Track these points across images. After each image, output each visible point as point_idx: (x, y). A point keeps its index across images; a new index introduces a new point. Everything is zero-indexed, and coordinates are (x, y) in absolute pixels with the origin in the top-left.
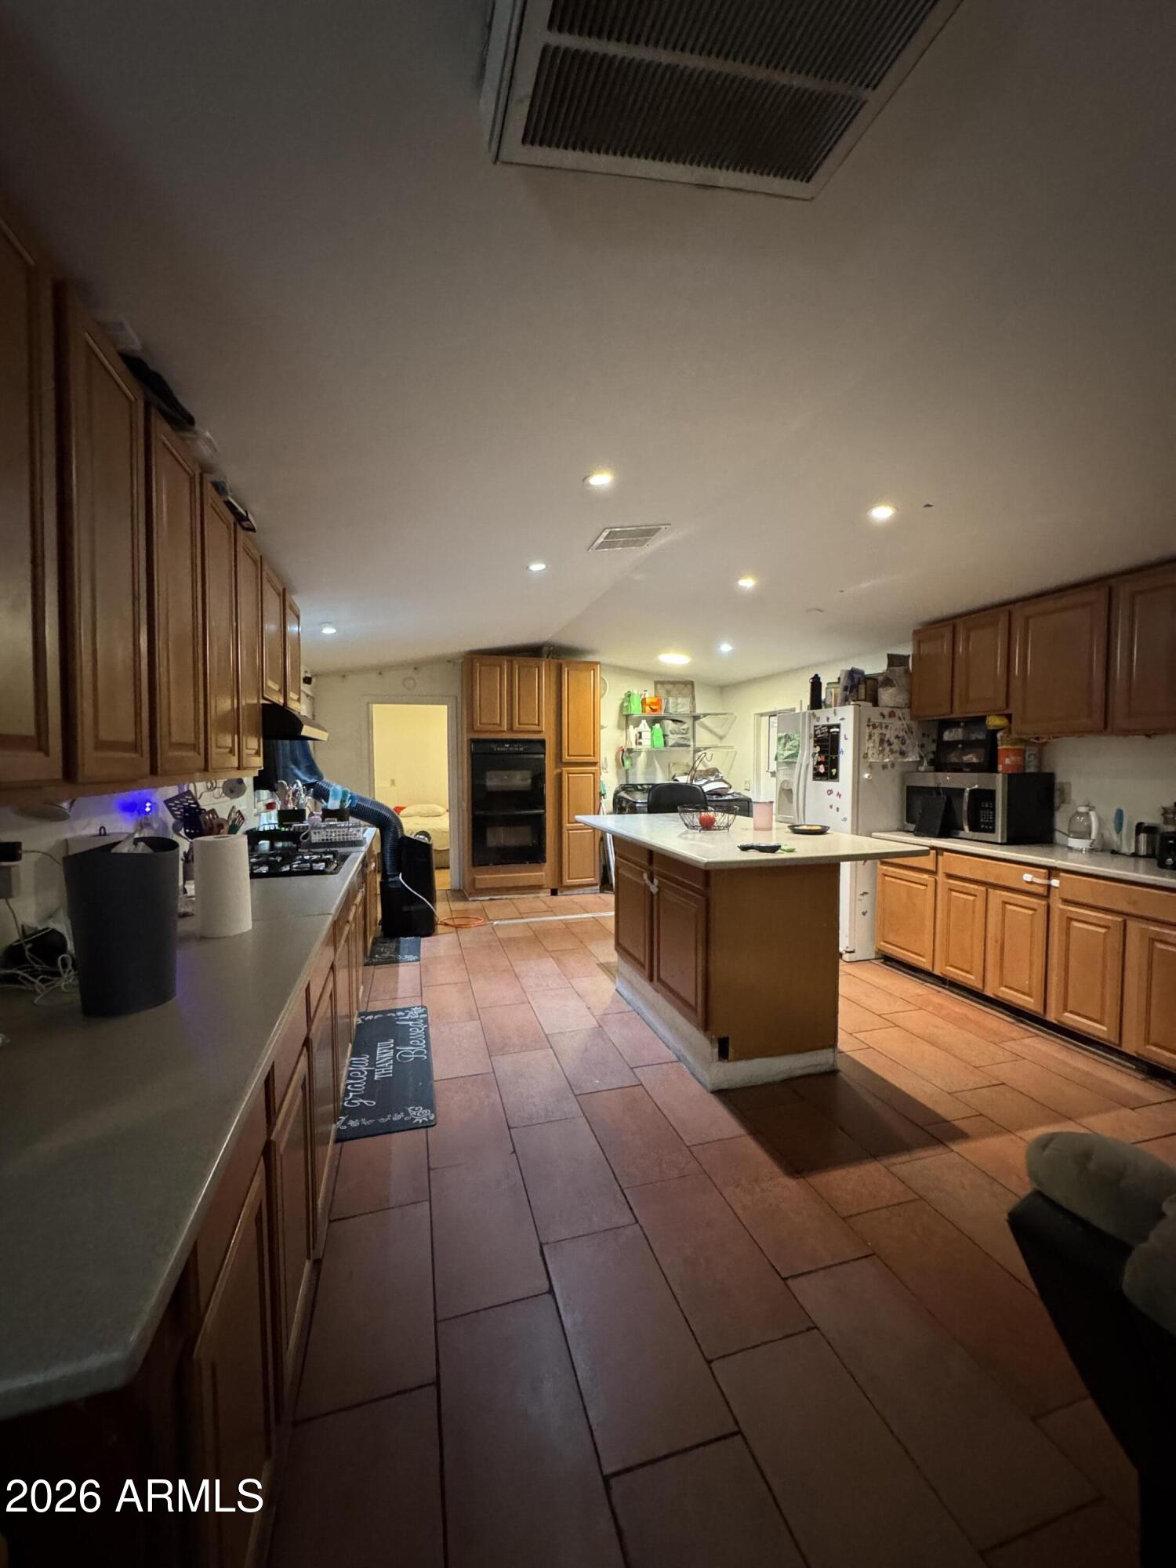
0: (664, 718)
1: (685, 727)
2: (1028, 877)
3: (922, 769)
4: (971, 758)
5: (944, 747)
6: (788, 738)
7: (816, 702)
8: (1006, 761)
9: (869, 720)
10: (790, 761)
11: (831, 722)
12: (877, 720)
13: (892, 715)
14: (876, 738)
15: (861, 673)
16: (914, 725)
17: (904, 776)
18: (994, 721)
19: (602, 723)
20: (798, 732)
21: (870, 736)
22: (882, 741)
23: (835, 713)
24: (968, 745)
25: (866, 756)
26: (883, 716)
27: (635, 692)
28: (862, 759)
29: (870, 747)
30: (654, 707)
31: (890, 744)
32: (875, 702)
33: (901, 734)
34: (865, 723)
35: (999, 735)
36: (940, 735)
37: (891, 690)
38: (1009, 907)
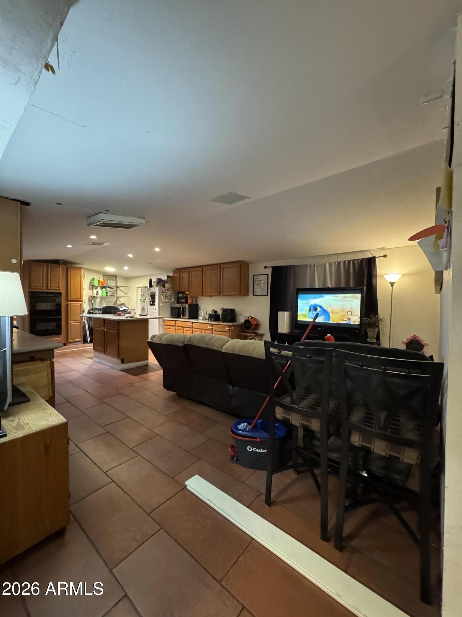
0: (107, 287)
1: (114, 290)
2: (189, 324)
3: (175, 303)
4: (184, 301)
5: (179, 298)
6: (144, 295)
7: (151, 286)
8: (189, 301)
9: (162, 291)
10: (144, 301)
11: (154, 291)
12: (164, 291)
13: (168, 290)
14: (164, 295)
15: (161, 279)
16: (173, 292)
17: (171, 304)
18: (187, 293)
19: (84, 288)
20: (146, 293)
21: (163, 295)
22: (165, 296)
23: (154, 289)
24: (183, 298)
25: (162, 300)
26: (166, 290)
27: (96, 278)
28: (161, 301)
29: (162, 297)
30: (103, 283)
31: (167, 297)
32: (164, 287)
33: (170, 295)
34: (161, 292)
35: (188, 296)
36: (178, 295)
37: (168, 284)
38: (187, 331)
